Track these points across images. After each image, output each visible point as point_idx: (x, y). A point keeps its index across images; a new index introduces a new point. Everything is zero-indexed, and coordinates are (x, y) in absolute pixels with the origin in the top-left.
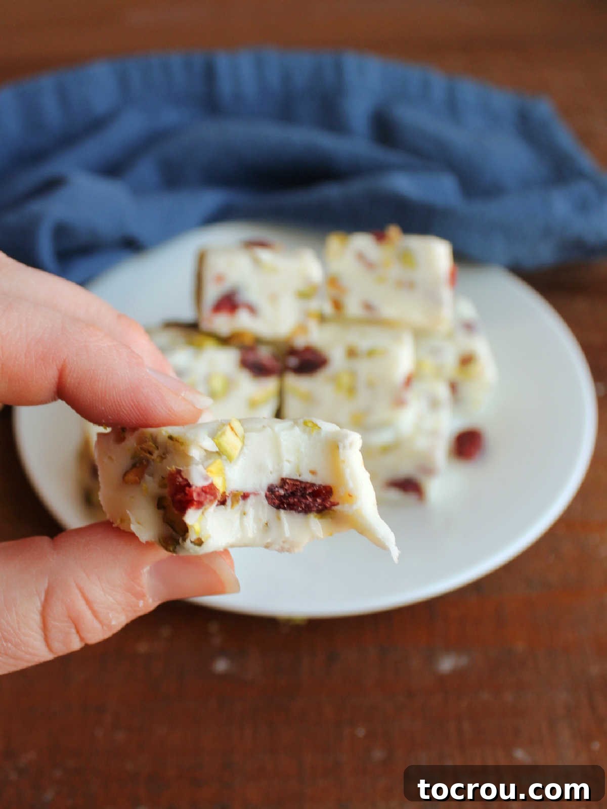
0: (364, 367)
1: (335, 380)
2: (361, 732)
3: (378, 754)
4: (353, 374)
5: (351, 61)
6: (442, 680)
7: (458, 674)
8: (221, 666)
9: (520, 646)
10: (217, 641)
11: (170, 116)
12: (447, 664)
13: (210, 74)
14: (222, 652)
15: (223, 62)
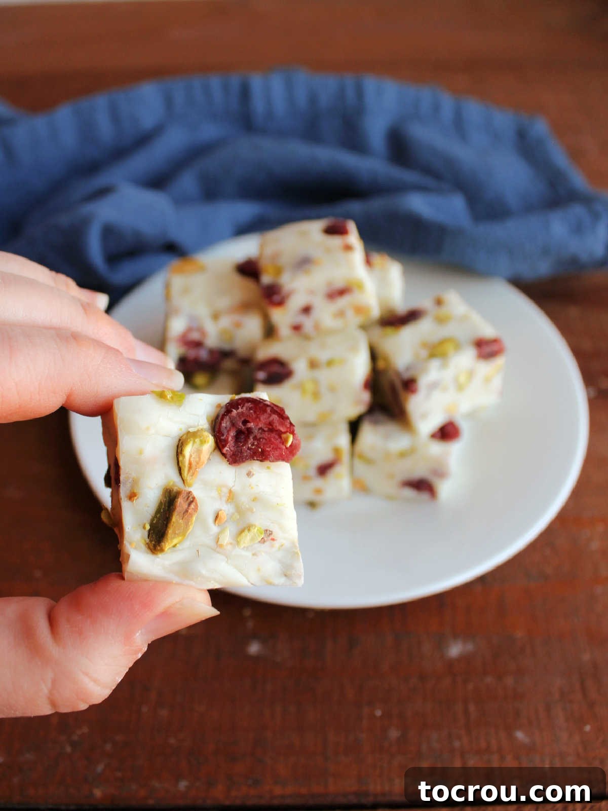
0: (324, 376)
1: (301, 387)
2: (378, 713)
3: (394, 734)
4: (316, 382)
5: (371, 83)
6: (450, 665)
7: (465, 659)
8: (254, 648)
9: (519, 634)
10: (250, 624)
11: (209, 131)
12: (455, 650)
13: (245, 93)
14: (254, 636)
15: (257, 82)
